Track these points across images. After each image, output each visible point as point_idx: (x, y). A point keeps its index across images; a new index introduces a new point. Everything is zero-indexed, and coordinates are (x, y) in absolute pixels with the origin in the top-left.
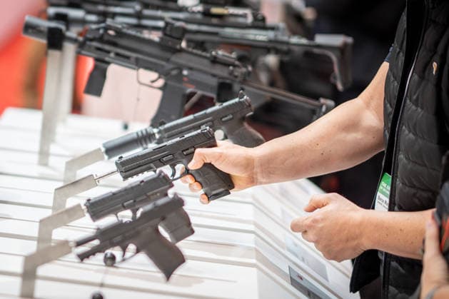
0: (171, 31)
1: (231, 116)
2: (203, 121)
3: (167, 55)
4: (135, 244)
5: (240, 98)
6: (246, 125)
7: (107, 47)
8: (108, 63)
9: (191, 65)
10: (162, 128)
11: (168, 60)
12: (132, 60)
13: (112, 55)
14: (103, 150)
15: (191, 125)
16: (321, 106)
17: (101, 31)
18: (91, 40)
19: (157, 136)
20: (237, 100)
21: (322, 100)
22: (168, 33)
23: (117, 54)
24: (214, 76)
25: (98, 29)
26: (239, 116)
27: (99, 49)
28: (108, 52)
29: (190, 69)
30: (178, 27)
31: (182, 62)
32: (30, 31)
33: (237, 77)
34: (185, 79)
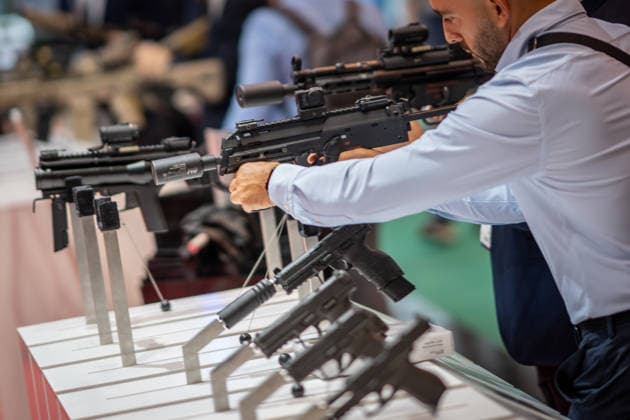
0: (307, 102)
2: (323, 254)
3: (317, 128)
7: (252, 152)
10: (278, 276)
11: (320, 133)
13: (262, 156)
15: (310, 264)
17: (237, 138)
25: (233, 137)
27: (245, 157)
28: (257, 155)
29: (347, 130)
30: (313, 94)
31: (336, 127)
32: (165, 175)
33: (397, 114)
34: (348, 143)
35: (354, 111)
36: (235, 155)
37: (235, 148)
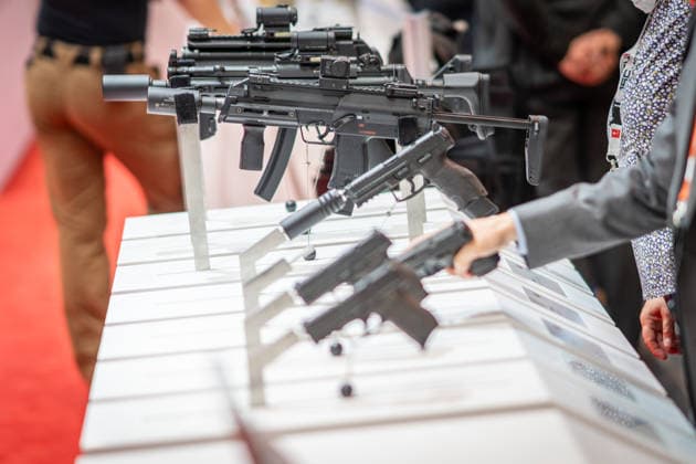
0: (330, 70)
1: (429, 155)
2: (398, 167)
3: (332, 101)
4: (379, 313)
5: (435, 131)
6: (448, 162)
7: (257, 106)
8: (263, 126)
9: (365, 106)
10: (348, 187)
11: (335, 107)
12: (292, 115)
13: (265, 114)
14: (281, 229)
15: (383, 176)
16: (533, 125)
17: (246, 88)
18: (236, 101)
19: (344, 199)
20: (431, 133)
21: (532, 117)
22: (328, 72)
23: (270, 112)
24: (395, 114)
25: (241, 86)
26: (438, 152)
27: (246, 110)
28: (261, 112)
29: (365, 111)
30: (339, 63)
31: (354, 105)
32: (157, 105)
33: (424, 109)
34: (362, 125)
35: (379, 94)
36: (239, 105)
37: (238, 97)
